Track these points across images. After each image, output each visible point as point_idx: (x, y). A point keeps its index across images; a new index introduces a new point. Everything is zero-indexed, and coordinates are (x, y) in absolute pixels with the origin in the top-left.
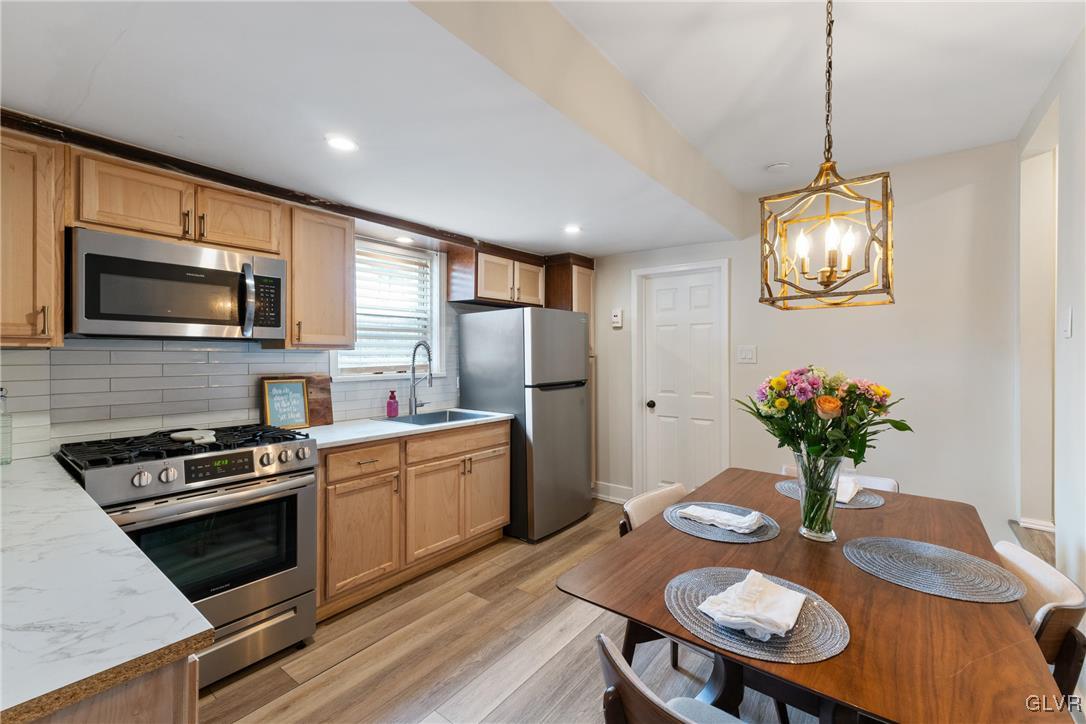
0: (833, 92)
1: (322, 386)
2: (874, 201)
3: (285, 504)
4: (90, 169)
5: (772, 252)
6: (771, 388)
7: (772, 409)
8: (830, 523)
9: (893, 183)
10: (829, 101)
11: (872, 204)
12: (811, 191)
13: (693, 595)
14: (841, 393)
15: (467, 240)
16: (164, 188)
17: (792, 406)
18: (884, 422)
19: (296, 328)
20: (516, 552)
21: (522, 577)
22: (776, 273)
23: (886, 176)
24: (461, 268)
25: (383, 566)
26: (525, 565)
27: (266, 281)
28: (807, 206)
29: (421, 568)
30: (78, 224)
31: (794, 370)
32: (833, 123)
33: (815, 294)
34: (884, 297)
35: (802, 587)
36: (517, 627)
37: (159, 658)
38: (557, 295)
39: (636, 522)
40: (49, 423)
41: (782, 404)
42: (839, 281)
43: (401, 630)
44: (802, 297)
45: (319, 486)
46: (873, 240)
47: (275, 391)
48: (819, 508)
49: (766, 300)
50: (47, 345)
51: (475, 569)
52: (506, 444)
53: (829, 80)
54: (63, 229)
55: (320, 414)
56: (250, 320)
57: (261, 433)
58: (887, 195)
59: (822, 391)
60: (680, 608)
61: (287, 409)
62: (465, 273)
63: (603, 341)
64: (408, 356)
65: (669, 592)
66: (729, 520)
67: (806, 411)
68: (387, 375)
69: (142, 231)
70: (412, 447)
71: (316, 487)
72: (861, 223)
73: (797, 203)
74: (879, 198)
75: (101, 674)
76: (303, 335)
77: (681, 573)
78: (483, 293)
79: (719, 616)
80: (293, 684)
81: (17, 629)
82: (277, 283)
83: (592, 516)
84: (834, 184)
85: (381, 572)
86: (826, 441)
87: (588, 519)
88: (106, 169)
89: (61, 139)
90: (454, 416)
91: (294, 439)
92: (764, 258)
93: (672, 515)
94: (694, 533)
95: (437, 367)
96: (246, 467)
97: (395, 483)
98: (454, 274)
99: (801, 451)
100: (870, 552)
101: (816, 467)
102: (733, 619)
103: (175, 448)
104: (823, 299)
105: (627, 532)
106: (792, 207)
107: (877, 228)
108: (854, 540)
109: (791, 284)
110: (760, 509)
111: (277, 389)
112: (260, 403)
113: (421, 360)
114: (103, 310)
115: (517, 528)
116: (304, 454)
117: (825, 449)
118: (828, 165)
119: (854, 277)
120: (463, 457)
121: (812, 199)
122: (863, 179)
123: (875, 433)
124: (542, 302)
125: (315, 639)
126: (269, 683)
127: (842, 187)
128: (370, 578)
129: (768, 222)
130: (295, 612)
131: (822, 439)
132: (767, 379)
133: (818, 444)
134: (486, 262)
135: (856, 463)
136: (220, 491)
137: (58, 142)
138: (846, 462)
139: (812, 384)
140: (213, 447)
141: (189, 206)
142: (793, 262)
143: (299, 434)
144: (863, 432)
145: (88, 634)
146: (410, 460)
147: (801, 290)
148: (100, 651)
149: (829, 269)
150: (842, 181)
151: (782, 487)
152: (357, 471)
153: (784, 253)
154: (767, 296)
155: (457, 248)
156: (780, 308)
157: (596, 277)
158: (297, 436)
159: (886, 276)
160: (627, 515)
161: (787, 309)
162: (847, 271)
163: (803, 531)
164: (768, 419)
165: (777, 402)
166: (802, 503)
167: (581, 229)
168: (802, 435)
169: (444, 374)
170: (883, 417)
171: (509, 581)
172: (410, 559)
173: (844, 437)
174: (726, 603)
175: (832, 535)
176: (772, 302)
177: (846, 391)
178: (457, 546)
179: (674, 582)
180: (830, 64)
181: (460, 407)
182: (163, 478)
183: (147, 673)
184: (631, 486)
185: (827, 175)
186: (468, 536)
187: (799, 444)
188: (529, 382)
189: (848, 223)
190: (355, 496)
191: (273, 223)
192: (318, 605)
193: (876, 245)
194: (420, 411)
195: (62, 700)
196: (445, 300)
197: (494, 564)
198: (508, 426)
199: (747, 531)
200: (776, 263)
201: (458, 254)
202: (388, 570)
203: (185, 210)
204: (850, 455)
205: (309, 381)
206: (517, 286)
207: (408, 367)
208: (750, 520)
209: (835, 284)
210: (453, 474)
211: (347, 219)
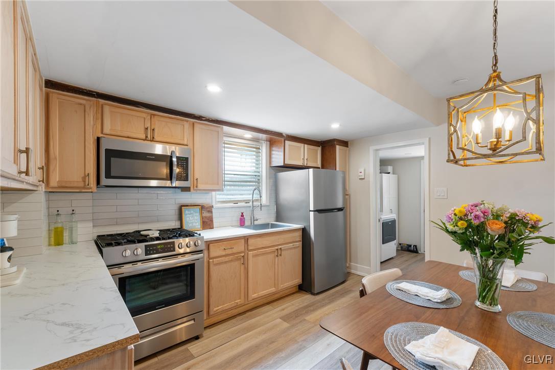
0: (498, 28)
1: (208, 210)
2: (529, 95)
3: (189, 267)
4: (107, 109)
5: (455, 131)
6: (455, 215)
7: (456, 227)
8: (497, 300)
9: (543, 81)
10: (495, 34)
11: (527, 97)
12: (482, 91)
13: (402, 339)
14: (504, 218)
15: (280, 135)
16: (138, 117)
17: (470, 225)
18: (537, 238)
19: (195, 181)
20: (305, 299)
21: (307, 313)
22: (458, 144)
23: (538, 77)
24: (277, 149)
25: (236, 301)
26: (310, 306)
27: (182, 159)
28: (480, 102)
29: (256, 304)
30: (102, 135)
31: (471, 204)
32: (498, 48)
33: (485, 156)
34: (537, 156)
35: (476, 341)
36: (304, 340)
37: (114, 347)
38: (327, 161)
39: (369, 290)
40: (92, 225)
41: (462, 224)
42: (503, 147)
43: (245, 335)
44: (476, 158)
45: (206, 260)
46: (529, 119)
47: (187, 212)
48: (489, 290)
49: (452, 161)
50: (90, 191)
51: (283, 307)
52: (300, 241)
53: (495, 21)
54: (96, 138)
55: (207, 224)
56: (174, 178)
57: (180, 232)
58: (539, 90)
59: (490, 217)
60: (393, 347)
61: (192, 221)
62: (278, 151)
63: (354, 186)
64: (250, 194)
65: (387, 337)
66: (427, 293)
67: (480, 229)
68: (240, 204)
69: (128, 137)
70: (251, 241)
71: (203, 260)
72: (519, 110)
73: (473, 100)
74: (533, 92)
75: (86, 352)
76: (199, 185)
77: (395, 324)
78: (288, 162)
79: (418, 356)
80: (192, 357)
81: (59, 325)
82: (187, 159)
83: (347, 282)
84: (499, 86)
85: (236, 304)
86: (494, 248)
87: (345, 283)
88: (113, 109)
89: (95, 97)
90: (273, 226)
91: (193, 236)
92: (450, 135)
93: (391, 287)
94: (404, 299)
95: (264, 200)
96: (172, 249)
97: (242, 260)
98: (273, 152)
99: (476, 254)
100: (527, 321)
101: (487, 265)
102: (427, 358)
103: (141, 239)
104: (491, 159)
105: (364, 295)
106: (469, 103)
107: (532, 111)
108: (514, 312)
109: (468, 150)
110: (448, 287)
111: (188, 211)
112: (180, 218)
113: (256, 197)
114: (112, 174)
115: (306, 286)
116: (198, 243)
117: (493, 253)
118: (495, 74)
119: (514, 144)
120: (277, 248)
121: (484, 97)
122: (521, 80)
123: (530, 245)
124: (320, 166)
125: (204, 335)
126: (182, 355)
127: (505, 87)
128: (230, 307)
129: (453, 113)
130: (194, 321)
131: (491, 247)
132: (453, 209)
133: (488, 249)
134: (289, 145)
135: (516, 264)
136: (160, 260)
137: (94, 99)
138: (509, 262)
139: (484, 213)
140: (157, 239)
141: (148, 125)
142: (470, 137)
143: (196, 233)
144: (521, 244)
145: (86, 330)
146: (250, 248)
147: (476, 153)
148: (88, 340)
149: (496, 140)
150: (505, 83)
151: (463, 274)
152: (224, 253)
153: (464, 132)
154: (452, 158)
155: (275, 138)
156: (462, 165)
157: (349, 151)
158: (195, 234)
159: (538, 142)
160: (363, 286)
161: (467, 166)
162: (509, 141)
163: (478, 303)
164: (453, 233)
165: (459, 224)
166: (477, 286)
167: (340, 125)
168: (476, 244)
169: (268, 204)
170: (536, 234)
171: (301, 314)
172: (250, 299)
173: (508, 246)
174: (424, 346)
175: (499, 308)
176: (456, 162)
177: (508, 218)
178: (274, 294)
179: (391, 330)
180: (496, 11)
181: (277, 221)
182: (135, 253)
183: (108, 354)
184: (370, 266)
185: (494, 81)
186: (280, 289)
187: (475, 249)
188: (312, 208)
189: (510, 110)
190: (222, 265)
191: (185, 130)
192: (205, 318)
193: (531, 123)
194: (256, 223)
195: (68, 363)
196: (268, 166)
197: (293, 305)
198: (301, 232)
199: (439, 301)
200: (458, 137)
201: (275, 142)
202: (239, 304)
203: (146, 127)
204: (511, 258)
205: (202, 207)
206: (306, 157)
207: (250, 200)
208: (440, 294)
209: (500, 149)
210: (271, 256)
211: (219, 127)
